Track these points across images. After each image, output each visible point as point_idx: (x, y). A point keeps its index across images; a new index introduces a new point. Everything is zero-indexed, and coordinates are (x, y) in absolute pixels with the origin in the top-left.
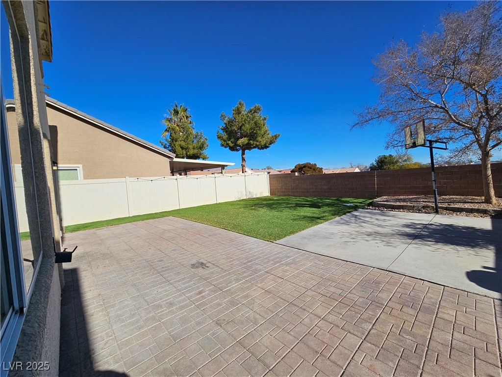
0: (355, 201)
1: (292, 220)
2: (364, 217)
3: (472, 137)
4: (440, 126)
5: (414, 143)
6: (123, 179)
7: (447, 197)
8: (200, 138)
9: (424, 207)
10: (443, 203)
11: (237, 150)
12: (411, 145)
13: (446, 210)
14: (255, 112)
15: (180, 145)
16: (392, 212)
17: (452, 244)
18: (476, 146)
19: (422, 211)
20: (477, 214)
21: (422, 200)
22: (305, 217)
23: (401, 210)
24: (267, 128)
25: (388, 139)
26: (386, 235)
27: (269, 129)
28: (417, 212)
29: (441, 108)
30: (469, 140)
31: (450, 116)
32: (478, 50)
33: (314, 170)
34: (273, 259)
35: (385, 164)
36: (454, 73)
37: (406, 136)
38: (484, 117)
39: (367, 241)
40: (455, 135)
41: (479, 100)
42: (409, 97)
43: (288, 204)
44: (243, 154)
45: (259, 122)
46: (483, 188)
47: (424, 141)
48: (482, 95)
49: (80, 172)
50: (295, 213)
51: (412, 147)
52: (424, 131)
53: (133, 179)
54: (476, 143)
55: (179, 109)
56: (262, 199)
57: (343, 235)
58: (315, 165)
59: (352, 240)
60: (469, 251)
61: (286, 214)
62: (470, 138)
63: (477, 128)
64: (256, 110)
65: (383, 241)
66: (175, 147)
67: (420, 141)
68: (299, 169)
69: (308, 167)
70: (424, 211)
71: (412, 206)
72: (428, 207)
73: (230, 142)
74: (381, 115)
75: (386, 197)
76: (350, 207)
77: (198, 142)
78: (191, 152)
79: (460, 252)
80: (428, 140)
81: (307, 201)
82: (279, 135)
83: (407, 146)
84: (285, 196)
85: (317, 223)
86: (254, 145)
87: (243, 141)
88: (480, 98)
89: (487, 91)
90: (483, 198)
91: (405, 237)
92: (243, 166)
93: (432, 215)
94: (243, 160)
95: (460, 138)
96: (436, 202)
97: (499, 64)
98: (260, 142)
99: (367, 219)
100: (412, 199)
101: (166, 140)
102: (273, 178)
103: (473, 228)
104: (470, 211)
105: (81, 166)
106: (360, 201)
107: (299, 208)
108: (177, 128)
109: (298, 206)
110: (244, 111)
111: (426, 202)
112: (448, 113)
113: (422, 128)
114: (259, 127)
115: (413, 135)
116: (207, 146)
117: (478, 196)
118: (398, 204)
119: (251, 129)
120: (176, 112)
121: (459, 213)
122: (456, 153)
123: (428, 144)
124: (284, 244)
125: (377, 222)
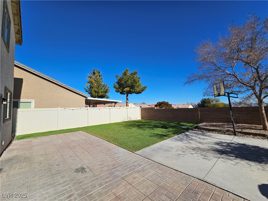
0: (188, 125)
1: (149, 136)
2: (192, 136)
3: (251, 91)
4: (233, 85)
5: (219, 94)
6: (56, 109)
7: (240, 125)
8: (106, 87)
9: (227, 131)
10: (238, 128)
11: (124, 94)
12: (217, 95)
13: (241, 133)
14: (134, 74)
15: (94, 90)
16: (209, 133)
17: (246, 159)
18: (254, 96)
19: (226, 133)
20: (259, 137)
21: (226, 126)
22: (157, 134)
23: (214, 132)
24: (140, 83)
25: (204, 91)
26: (204, 150)
27: (142, 83)
28: (223, 134)
29: (233, 75)
30: (250, 93)
31: (238, 79)
32: (250, 45)
33: (167, 105)
34: (130, 167)
35: (205, 103)
36: (238, 57)
37: (214, 90)
38: (257, 80)
39: (192, 154)
40: (242, 90)
41: (253, 71)
42: (215, 69)
43: (150, 125)
44: (127, 96)
45: (136, 79)
46: (261, 121)
47: (225, 93)
48: (255, 69)
49: (33, 104)
50: (152, 131)
51: (218, 96)
52: (224, 87)
53: (62, 109)
54: (254, 95)
55: (95, 72)
56: (136, 121)
57: (178, 149)
58: (168, 102)
59: (183, 153)
60: (258, 166)
61: (147, 132)
62: (250, 92)
63: (254, 86)
64: (135, 73)
65: (202, 155)
66: (92, 91)
67: (222, 93)
68: (159, 104)
69: (164, 104)
70: (227, 133)
71: (220, 130)
72: (230, 131)
73: (120, 90)
74: (200, 78)
75: (206, 123)
76: (184, 129)
77: (104, 89)
78: (100, 94)
79: (252, 166)
80: (226, 92)
81: (161, 124)
82: (147, 87)
83: (215, 95)
84: (149, 120)
85: (164, 139)
86: (133, 92)
87: (127, 89)
88: (254, 70)
89: (258, 67)
90: (262, 126)
91: (216, 152)
92: (127, 103)
93: (232, 136)
94: (127, 99)
95: (245, 92)
96: (234, 128)
97: (263, 52)
98: (136, 90)
99: (193, 138)
100: (220, 125)
101: (87, 87)
102: (143, 110)
103: (258, 147)
104: (255, 135)
105: (34, 100)
106: (191, 125)
107: (155, 129)
108: (94, 81)
109: (155, 127)
110: (129, 74)
111: (228, 127)
112: (237, 78)
113: (223, 85)
114: (136, 82)
115: (218, 90)
116: (109, 91)
117: (258, 125)
118: (212, 128)
119: (131, 83)
120: (94, 73)
121: (248, 136)
122: (243, 100)
123: (227, 95)
124: (140, 154)
125: (199, 140)
